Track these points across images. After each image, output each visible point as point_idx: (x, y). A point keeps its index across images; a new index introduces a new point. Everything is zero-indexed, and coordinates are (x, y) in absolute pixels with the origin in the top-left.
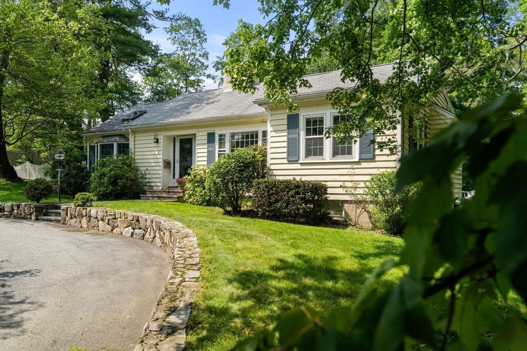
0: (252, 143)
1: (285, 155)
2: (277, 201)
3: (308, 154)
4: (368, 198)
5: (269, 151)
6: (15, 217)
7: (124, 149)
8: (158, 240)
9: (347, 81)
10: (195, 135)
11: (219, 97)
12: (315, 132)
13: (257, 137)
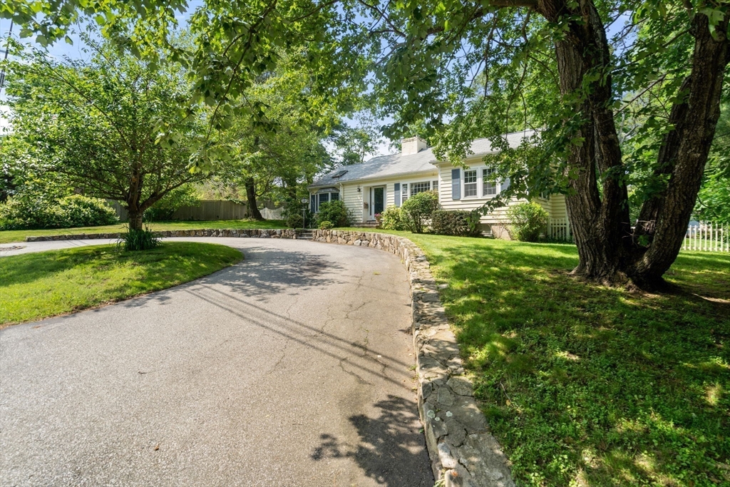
0: (426, 189)
1: (451, 196)
2: (448, 224)
3: (467, 194)
4: (508, 221)
5: (440, 193)
6: (283, 238)
7: (335, 196)
8: (379, 246)
9: (494, 150)
10: (385, 185)
11: (399, 160)
12: (471, 181)
13: (429, 185)
